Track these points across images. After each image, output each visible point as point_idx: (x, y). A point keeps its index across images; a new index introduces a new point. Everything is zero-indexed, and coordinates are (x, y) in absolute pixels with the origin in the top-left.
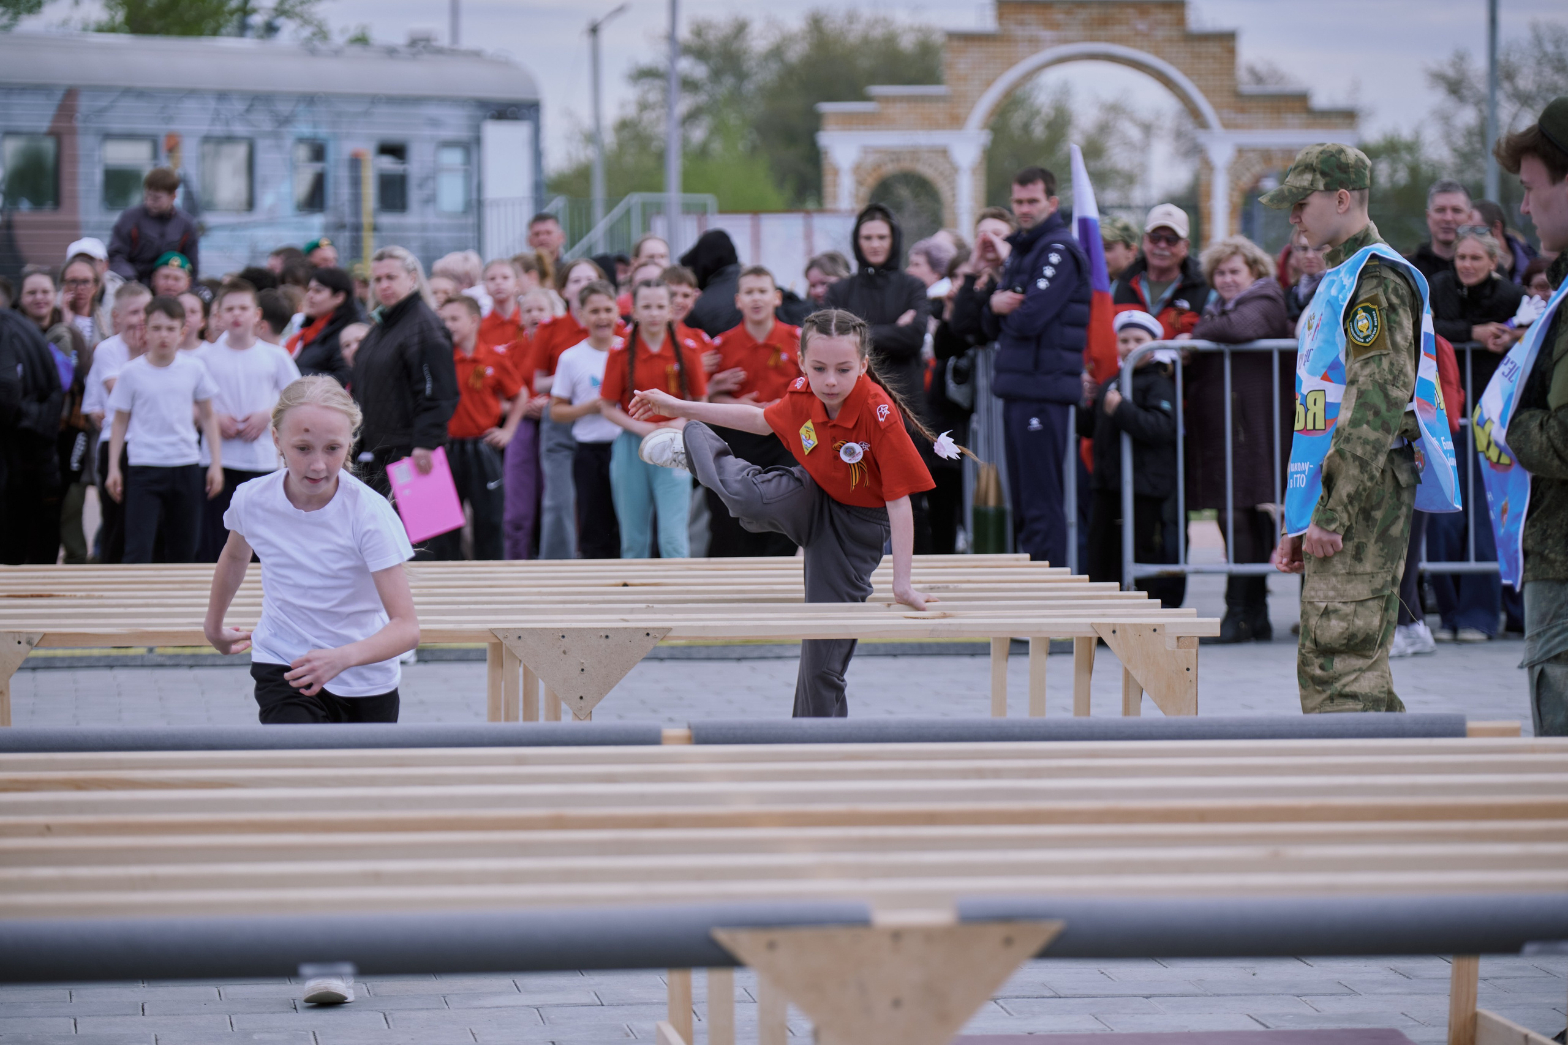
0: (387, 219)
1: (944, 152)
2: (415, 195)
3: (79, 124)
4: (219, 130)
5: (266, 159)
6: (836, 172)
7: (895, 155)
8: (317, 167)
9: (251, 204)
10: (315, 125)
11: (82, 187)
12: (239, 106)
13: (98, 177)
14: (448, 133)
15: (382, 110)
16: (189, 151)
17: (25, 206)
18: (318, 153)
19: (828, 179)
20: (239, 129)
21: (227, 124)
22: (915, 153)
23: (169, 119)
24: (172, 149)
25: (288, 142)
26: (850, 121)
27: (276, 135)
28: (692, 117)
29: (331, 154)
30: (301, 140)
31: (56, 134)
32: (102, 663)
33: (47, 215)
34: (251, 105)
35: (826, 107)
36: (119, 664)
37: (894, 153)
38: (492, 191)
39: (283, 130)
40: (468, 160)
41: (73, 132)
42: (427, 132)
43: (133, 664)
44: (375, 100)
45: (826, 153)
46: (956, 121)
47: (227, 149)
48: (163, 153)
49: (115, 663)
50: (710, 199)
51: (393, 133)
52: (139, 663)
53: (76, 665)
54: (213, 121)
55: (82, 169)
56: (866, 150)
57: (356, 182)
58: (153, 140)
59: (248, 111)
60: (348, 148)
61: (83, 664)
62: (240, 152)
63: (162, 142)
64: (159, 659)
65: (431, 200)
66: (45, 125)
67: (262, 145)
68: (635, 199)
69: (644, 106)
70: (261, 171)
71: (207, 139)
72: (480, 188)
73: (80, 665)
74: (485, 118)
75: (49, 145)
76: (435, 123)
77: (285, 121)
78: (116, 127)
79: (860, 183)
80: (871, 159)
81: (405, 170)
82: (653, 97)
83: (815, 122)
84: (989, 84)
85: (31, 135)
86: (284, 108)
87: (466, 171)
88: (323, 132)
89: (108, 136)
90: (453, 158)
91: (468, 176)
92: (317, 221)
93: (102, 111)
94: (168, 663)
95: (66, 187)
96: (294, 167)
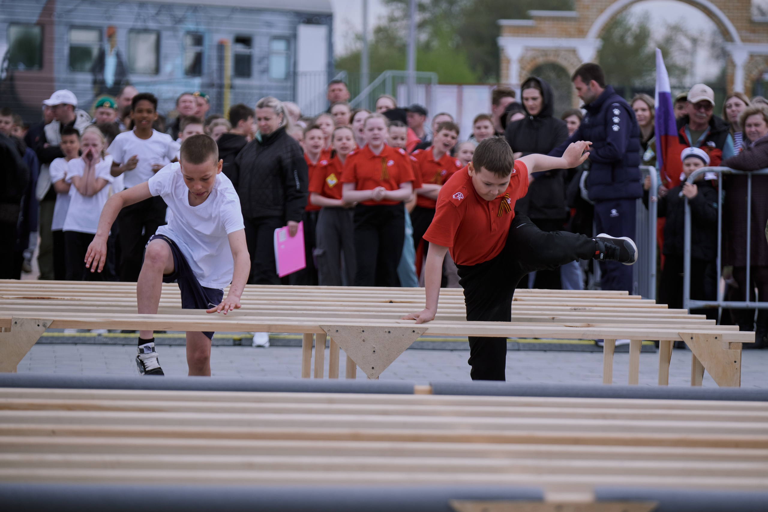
0: (239, 82)
1: (574, 51)
2: (256, 68)
3: (55, 19)
4: (139, 25)
5: (168, 43)
6: (509, 61)
7: (544, 52)
8: (198, 49)
9: (157, 70)
10: (197, 24)
11: (56, 57)
12: (152, 11)
13: (66, 51)
14: (276, 31)
15: (238, 16)
16: (121, 36)
17: (21, 67)
18: (198, 40)
19: (504, 65)
20: (152, 25)
21: (145, 21)
22: (557, 51)
23: (110, 18)
24: (111, 34)
25: (181, 34)
26: (518, 31)
27: (174, 29)
28: (421, 26)
29: (207, 42)
30: (188, 33)
31: (41, 25)
32: (70, 342)
33: (34, 73)
34: (159, 11)
35: (504, 22)
36: (80, 342)
37: (543, 51)
38: (302, 67)
39: (179, 26)
40: (288, 48)
41: (52, 23)
42: (265, 30)
43: (89, 342)
44: (234, 10)
45: (503, 50)
46: (582, 33)
47: (143, 36)
48: (105, 38)
49: (78, 342)
50: (433, 76)
51: (244, 30)
52: (93, 342)
53: (54, 342)
54: (136, 20)
55: (57, 46)
56: (527, 49)
57: (221, 59)
58: (99, 29)
59: (157, 14)
60: (217, 38)
61: (59, 342)
62: (152, 38)
63: (105, 30)
64: (105, 340)
65: (265, 71)
66: (35, 19)
67: (165, 35)
68: (388, 74)
69: (392, 19)
70: (164, 50)
71: (132, 30)
72: (295, 64)
73: (57, 342)
74: (299, 23)
75: (36, 30)
76: (269, 25)
77: (180, 21)
78: (78, 21)
79: (522, 68)
80: (530, 54)
81: (250, 52)
82: (398, 14)
83: (497, 31)
84: (601, 11)
85: (27, 24)
86: (179, 13)
87: (287, 54)
88: (202, 28)
89: (73, 27)
90: (280, 46)
91: (288, 58)
92: (197, 81)
93: (70, 11)
94: (110, 342)
95: (46, 57)
96: (184, 49)
